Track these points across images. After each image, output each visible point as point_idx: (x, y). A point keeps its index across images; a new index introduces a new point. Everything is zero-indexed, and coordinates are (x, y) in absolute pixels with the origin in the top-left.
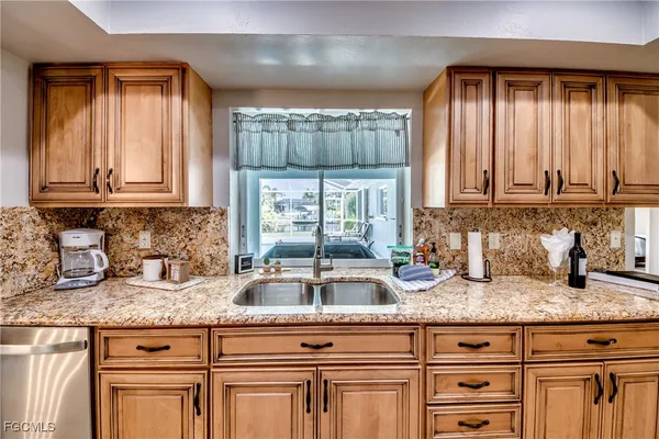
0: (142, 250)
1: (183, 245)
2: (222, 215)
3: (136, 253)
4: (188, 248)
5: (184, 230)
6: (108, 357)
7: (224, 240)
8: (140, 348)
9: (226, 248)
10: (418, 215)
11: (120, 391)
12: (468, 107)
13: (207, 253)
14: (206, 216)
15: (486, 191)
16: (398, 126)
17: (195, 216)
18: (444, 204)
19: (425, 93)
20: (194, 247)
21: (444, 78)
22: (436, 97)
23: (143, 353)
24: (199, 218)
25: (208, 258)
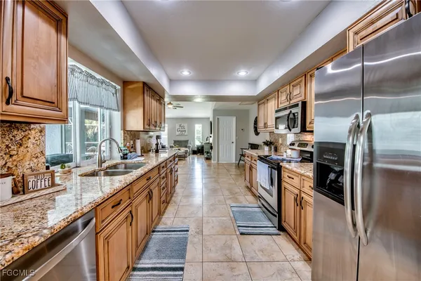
1: (2, 163)
2: (41, 132)
4: (8, 165)
6: (103, 221)
7: (42, 153)
8: (113, 207)
9: (44, 160)
10: (124, 133)
11: (107, 239)
12: (147, 98)
13: (28, 167)
14: (26, 133)
15: (149, 126)
16: (114, 91)
17: (15, 132)
18: (142, 130)
19: (125, 83)
20: (15, 163)
21: (141, 85)
22: (134, 88)
23: (114, 209)
24: (19, 135)
25: (29, 170)
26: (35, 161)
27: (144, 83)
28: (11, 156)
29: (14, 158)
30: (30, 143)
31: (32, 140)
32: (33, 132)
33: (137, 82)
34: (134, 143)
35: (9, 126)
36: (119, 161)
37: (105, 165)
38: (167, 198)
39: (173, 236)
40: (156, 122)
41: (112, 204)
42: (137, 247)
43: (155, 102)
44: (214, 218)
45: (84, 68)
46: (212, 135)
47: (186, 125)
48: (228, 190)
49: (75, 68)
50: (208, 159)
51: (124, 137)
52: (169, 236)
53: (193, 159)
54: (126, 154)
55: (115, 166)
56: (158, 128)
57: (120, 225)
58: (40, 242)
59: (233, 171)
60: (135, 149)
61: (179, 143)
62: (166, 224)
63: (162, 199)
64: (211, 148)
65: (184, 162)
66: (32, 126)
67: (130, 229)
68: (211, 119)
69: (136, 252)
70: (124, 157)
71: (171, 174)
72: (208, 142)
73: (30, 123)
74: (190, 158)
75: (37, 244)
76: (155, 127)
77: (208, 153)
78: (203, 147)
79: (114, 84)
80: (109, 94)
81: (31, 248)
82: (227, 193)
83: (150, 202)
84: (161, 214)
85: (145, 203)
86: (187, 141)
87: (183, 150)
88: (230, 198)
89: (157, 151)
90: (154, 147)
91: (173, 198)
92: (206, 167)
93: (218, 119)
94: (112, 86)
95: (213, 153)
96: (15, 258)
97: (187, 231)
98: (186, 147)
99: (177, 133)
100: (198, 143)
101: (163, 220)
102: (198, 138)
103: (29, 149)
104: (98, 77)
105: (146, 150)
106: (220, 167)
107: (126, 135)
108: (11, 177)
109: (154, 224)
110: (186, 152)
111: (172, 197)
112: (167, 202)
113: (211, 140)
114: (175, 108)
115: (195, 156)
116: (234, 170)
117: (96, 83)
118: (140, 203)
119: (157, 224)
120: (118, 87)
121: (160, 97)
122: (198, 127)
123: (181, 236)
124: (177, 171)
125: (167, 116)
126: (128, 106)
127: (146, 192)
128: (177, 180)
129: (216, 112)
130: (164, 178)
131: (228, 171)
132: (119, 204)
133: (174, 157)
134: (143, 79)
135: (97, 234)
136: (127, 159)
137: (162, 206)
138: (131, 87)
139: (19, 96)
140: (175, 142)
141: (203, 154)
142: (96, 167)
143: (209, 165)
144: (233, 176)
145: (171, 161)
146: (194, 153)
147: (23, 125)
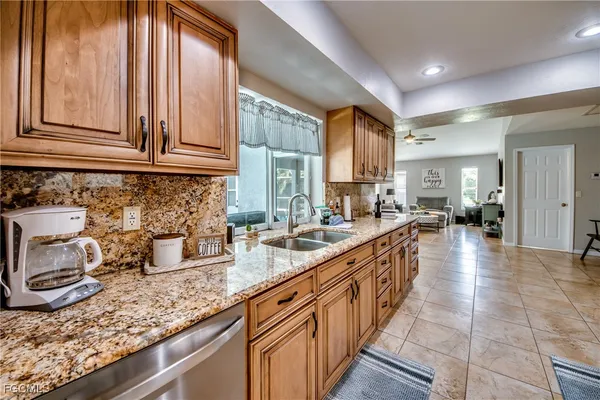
0: (127, 232)
1: (182, 220)
2: (222, 185)
3: (116, 239)
4: (189, 222)
5: (183, 202)
6: (259, 324)
7: (224, 210)
8: (280, 303)
9: (225, 219)
10: (327, 187)
11: (267, 353)
12: (359, 130)
13: (208, 226)
14: (207, 187)
15: (363, 174)
16: (314, 129)
17: (196, 187)
18: (351, 180)
19: (329, 113)
20: (195, 221)
21: (350, 111)
22: (341, 119)
23: (282, 306)
24: (200, 189)
25: (209, 231)
26: (216, 219)
27: (356, 108)
28: (191, 213)
29: (194, 215)
30: (211, 199)
31: (213, 196)
32: (213, 186)
33: (345, 109)
34: (342, 201)
35: (189, 180)
36: (318, 226)
37: (296, 231)
38: (393, 298)
39: (397, 378)
40: (376, 168)
41: (280, 297)
42: (327, 374)
43: (375, 136)
44: (498, 377)
45: (274, 103)
46: (503, 188)
47: (442, 172)
48: (546, 316)
49: (265, 105)
50: (494, 235)
51: (327, 191)
52: (389, 375)
53: (457, 232)
54: (328, 217)
55: (311, 234)
56: (379, 178)
57: (293, 333)
58: (141, 346)
59: (566, 272)
60: (343, 210)
61: (427, 203)
62: (387, 347)
63: (382, 300)
64: (501, 214)
65: (435, 236)
66: (213, 179)
67: (313, 343)
68: (501, 156)
69: (324, 381)
70: (325, 221)
71: (403, 257)
72: (492, 201)
73: (211, 176)
74: (449, 231)
75: (135, 349)
76: (375, 175)
77: (492, 223)
78: (479, 212)
79: (314, 118)
80: (307, 132)
81: (125, 354)
82: (541, 323)
83: (355, 301)
84: (377, 325)
85: (343, 303)
86: (444, 200)
87: (434, 214)
88: (554, 341)
89: (378, 215)
90: (372, 207)
91: (406, 301)
92: (487, 254)
93: (519, 153)
94: (311, 121)
95: (507, 226)
96: (99, 366)
97: (429, 381)
98: (442, 209)
99: (424, 185)
100: (468, 203)
101: (383, 336)
102: (471, 195)
103: (210, 206)
104: (292, 111)
105: (360, 213)
106: (524, 257)
107: (330, 189)
108: (182, 238)
109: (362, 342)
110: (441, 219)
111: (404, 297)
112: (394, 307)
113: (501, 199)
114: (420, 141)
115: (462, 228)
116: (568, 270)
117: (291, 120)
118: (334, 301)
119: (371, 340)
120: (320, 122)
121: (385, 125)
122: (470, 174)
123: (413, 386)
124: (415, 253)
125: (399, 157)
126: (333, 147)
127: (346, 284)
128: (416, 270)
129: (511, 139)
130: (384, 263)
131: (548, 269)
132: (290, 299)
133: (410, 226)
134: (352, 101)
135: (249, 342)
136: (328, 223)
137: (381, 311)
138: (336, 117)
139: (177, 143)
140: (421, 200)
141: (481, 225)
142: (285, 233)
143: (495, 250)
144: (564, 286)
145: (401, 234)
146: (459, 220)
147: (204, 178)
